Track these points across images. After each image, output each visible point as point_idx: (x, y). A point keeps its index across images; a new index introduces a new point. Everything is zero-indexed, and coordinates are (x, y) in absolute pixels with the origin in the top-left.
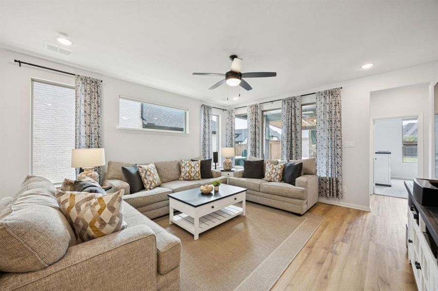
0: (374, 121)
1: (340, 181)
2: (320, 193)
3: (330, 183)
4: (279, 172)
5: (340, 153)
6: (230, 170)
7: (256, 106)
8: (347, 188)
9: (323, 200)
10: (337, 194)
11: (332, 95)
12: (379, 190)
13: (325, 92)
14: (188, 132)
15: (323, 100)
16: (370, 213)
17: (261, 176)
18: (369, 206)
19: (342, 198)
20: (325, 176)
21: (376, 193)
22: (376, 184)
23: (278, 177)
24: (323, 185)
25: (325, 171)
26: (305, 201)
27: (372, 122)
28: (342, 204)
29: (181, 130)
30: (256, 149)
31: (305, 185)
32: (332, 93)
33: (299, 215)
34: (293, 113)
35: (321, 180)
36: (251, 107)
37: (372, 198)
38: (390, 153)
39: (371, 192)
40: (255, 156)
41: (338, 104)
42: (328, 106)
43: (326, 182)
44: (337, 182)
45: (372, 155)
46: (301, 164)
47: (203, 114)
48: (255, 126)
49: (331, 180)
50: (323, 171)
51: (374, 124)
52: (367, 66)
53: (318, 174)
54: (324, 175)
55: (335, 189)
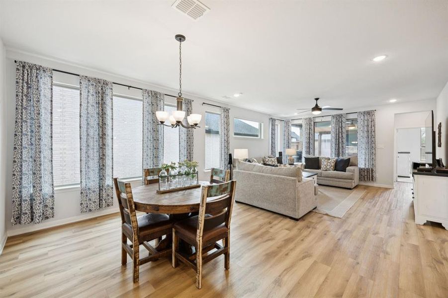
0: (397, 130)
1: (374, 170)
2: (360, 178)
3: (367, 171)
4: (333, 164)
5: (374, 152)
6: (293, 164)
7: (310, 119)
8: (378, 174)
9: (363, 183)
10: (372, 179)
11: (369, 114)
12: (400, 179)
13: (364, 112)
14: (262, 138)
15: (362, 117)
16: (393, 190)
17: (319, 168)
18: (393, 185)
19: (375, 181)
20: (364, 167)
21: (398, 180)
22: (398, 176)
23: (332, 168)
24: (363, 173)
25: (364, 164)
26: (353, 181)
27: (396, 131)
28: (375, 185)
29: (257, 136)
30: (309, 150)
31: (353, 171)
32: (369, 113)
33: (350, 189)
34: (340, 125)
35: (361, 170)
36: (306, 119)
37: (395, 184)
38: (409, 153)
39: (395, 180)
40: (310, 154)
41: (373, 121)
42: (366, 122)
43: (364, 171)
44: (372, 170)
45: (396, 154)
46: (349, 159)
47: (271, 125)
48: (310, 133)
49: (368, 170)
50: (362, 164)
51: (397, 132)
52: (393, 101)
53: (359, 166)
54: (362, 166)
55: (370, 175)
